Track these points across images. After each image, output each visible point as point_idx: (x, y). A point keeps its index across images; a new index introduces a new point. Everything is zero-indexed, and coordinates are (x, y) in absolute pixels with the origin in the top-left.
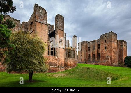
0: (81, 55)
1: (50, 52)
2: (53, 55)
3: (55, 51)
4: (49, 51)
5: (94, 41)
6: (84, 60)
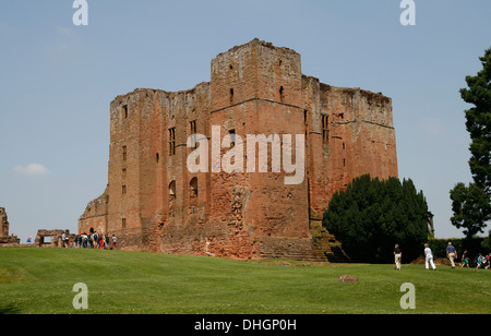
5: (192, 91)
6: (138, 224)
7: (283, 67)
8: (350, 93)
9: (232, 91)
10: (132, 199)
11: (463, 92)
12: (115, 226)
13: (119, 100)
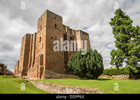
7: (56, 19)
9: (41, 26)
11: (110, 23)
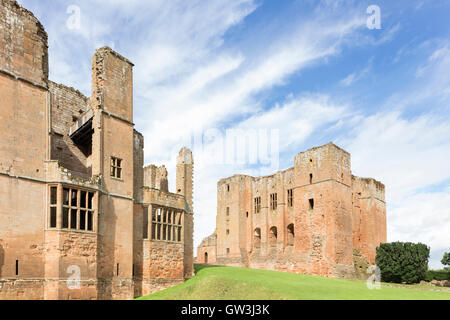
0: (228, 231)
1: (59, 212)
2: (74, 226)
3: (87, 209)
4: (53, 210)
5: (272, 176)
6: (238, 251)
7: (343, 161)
8: (367, 181)
9: (311, 175)
10: (234, 236)
12: (222, 252)
13: (223, 182)
